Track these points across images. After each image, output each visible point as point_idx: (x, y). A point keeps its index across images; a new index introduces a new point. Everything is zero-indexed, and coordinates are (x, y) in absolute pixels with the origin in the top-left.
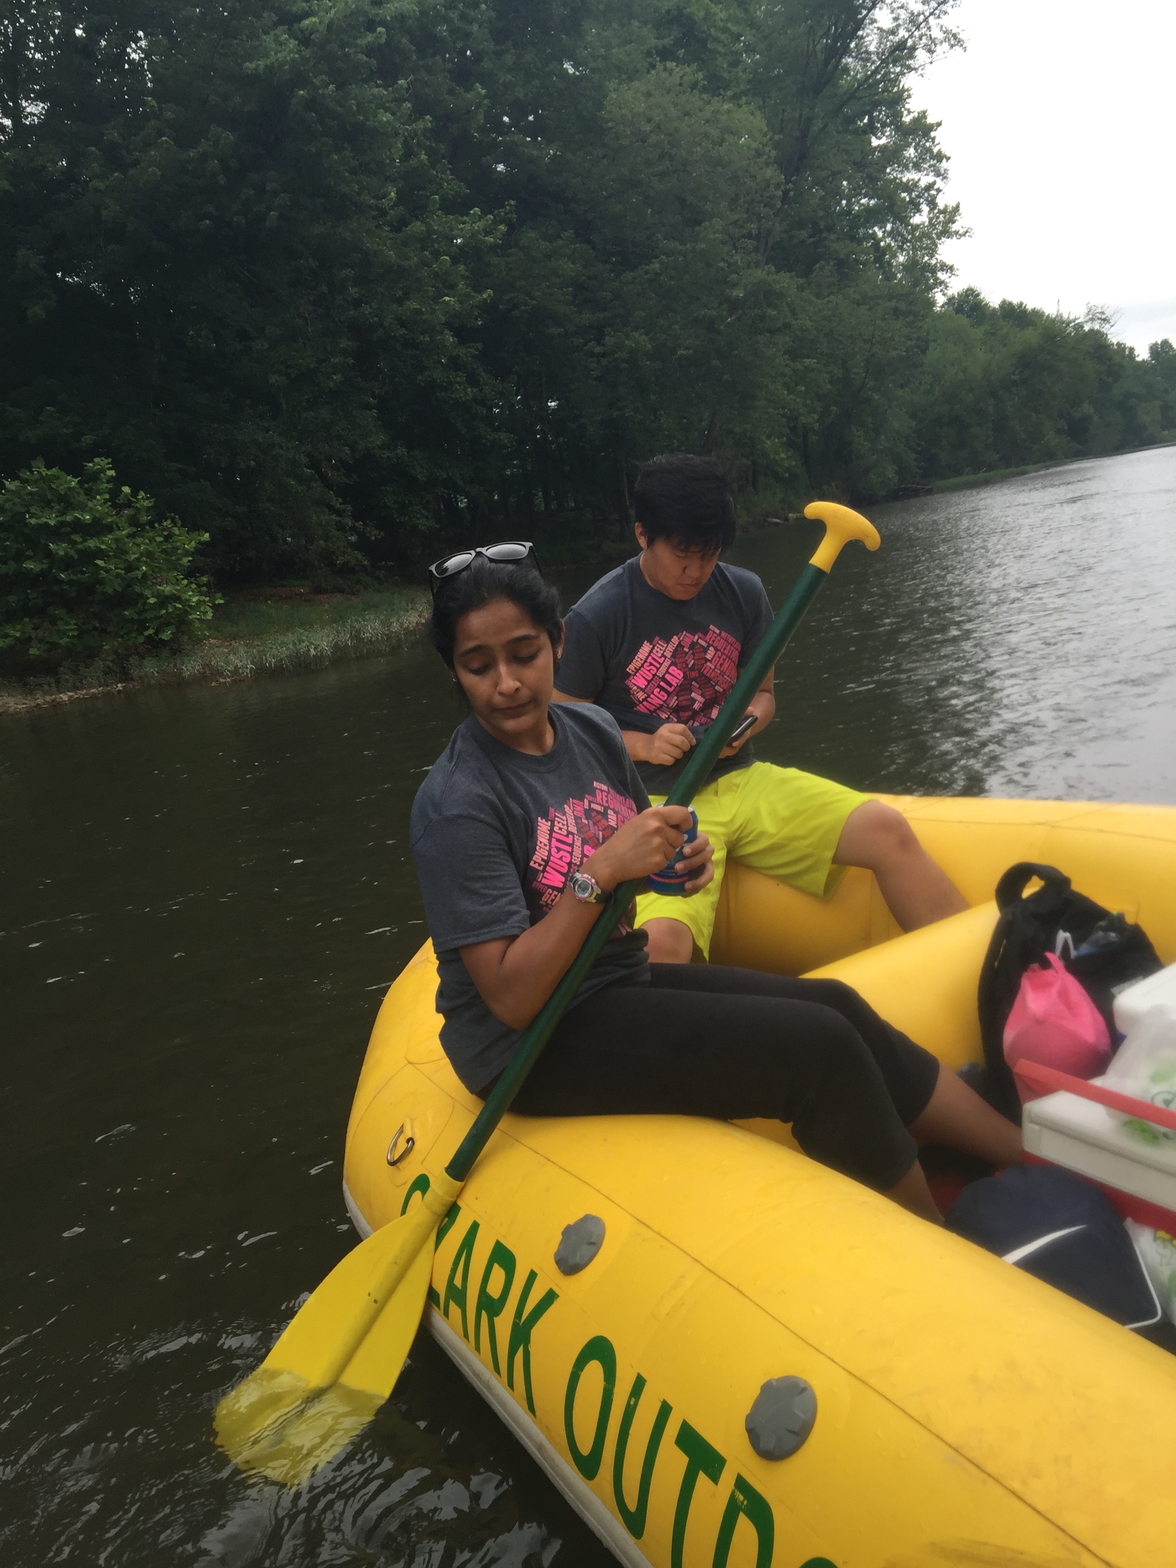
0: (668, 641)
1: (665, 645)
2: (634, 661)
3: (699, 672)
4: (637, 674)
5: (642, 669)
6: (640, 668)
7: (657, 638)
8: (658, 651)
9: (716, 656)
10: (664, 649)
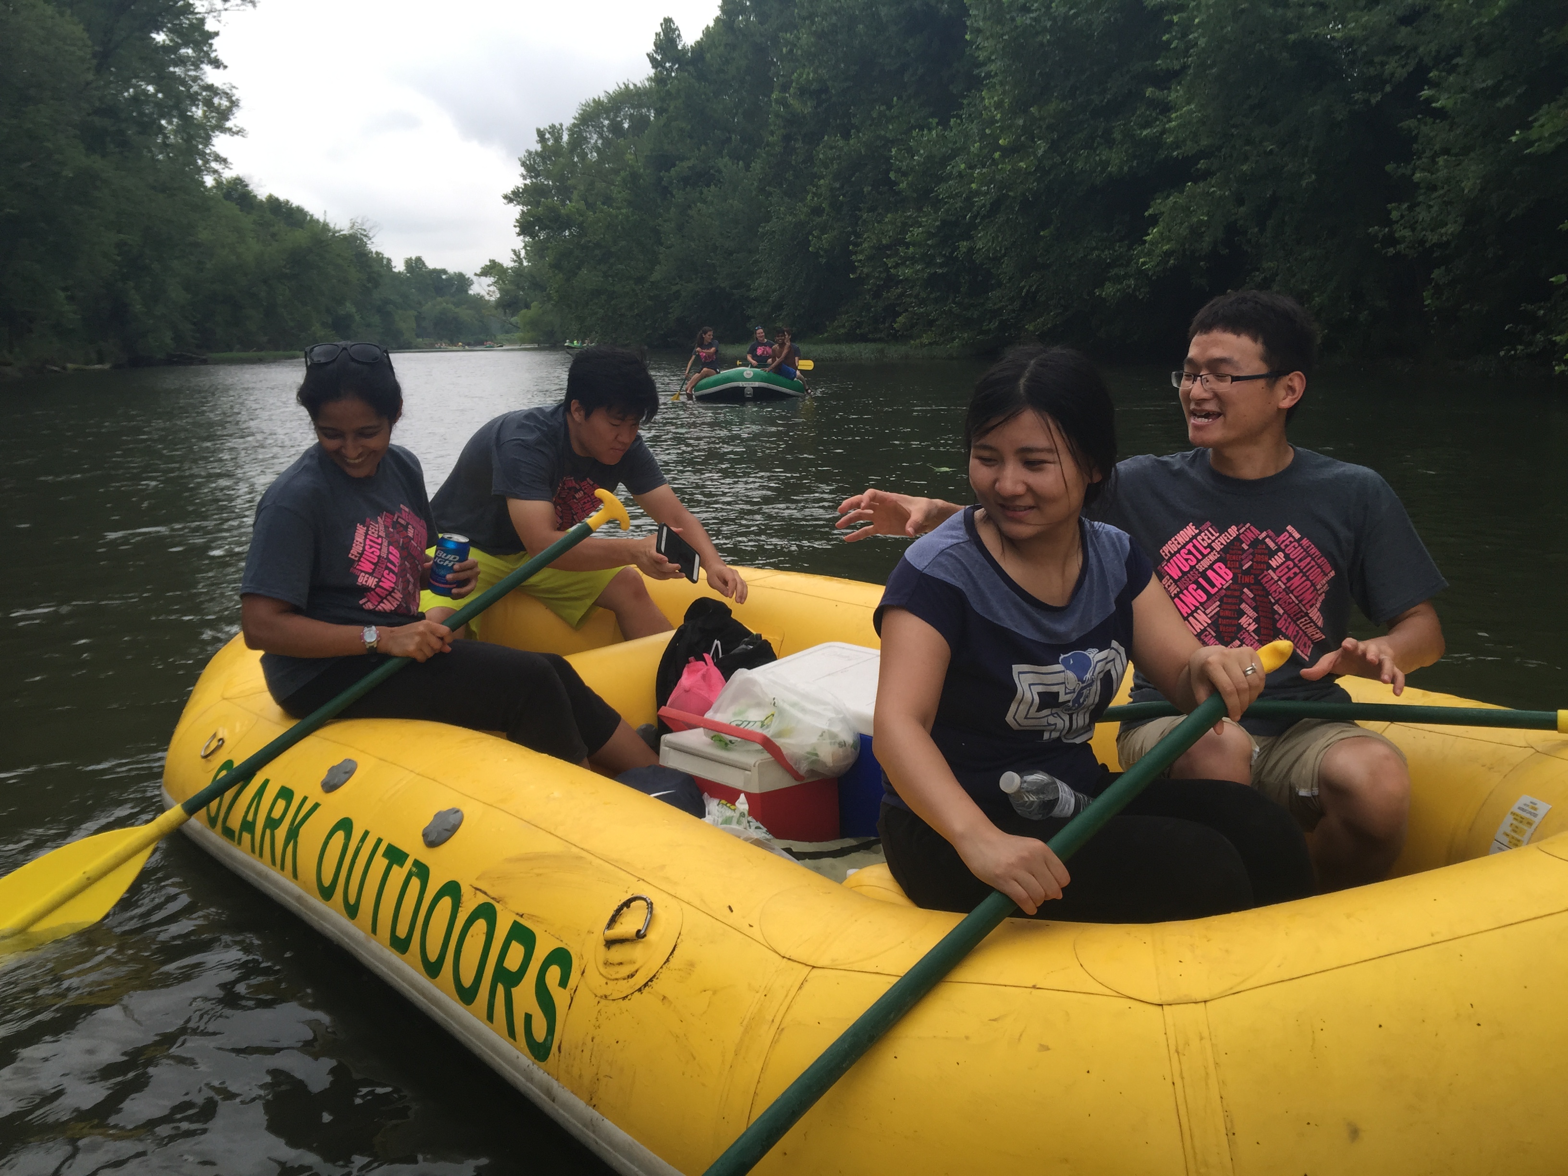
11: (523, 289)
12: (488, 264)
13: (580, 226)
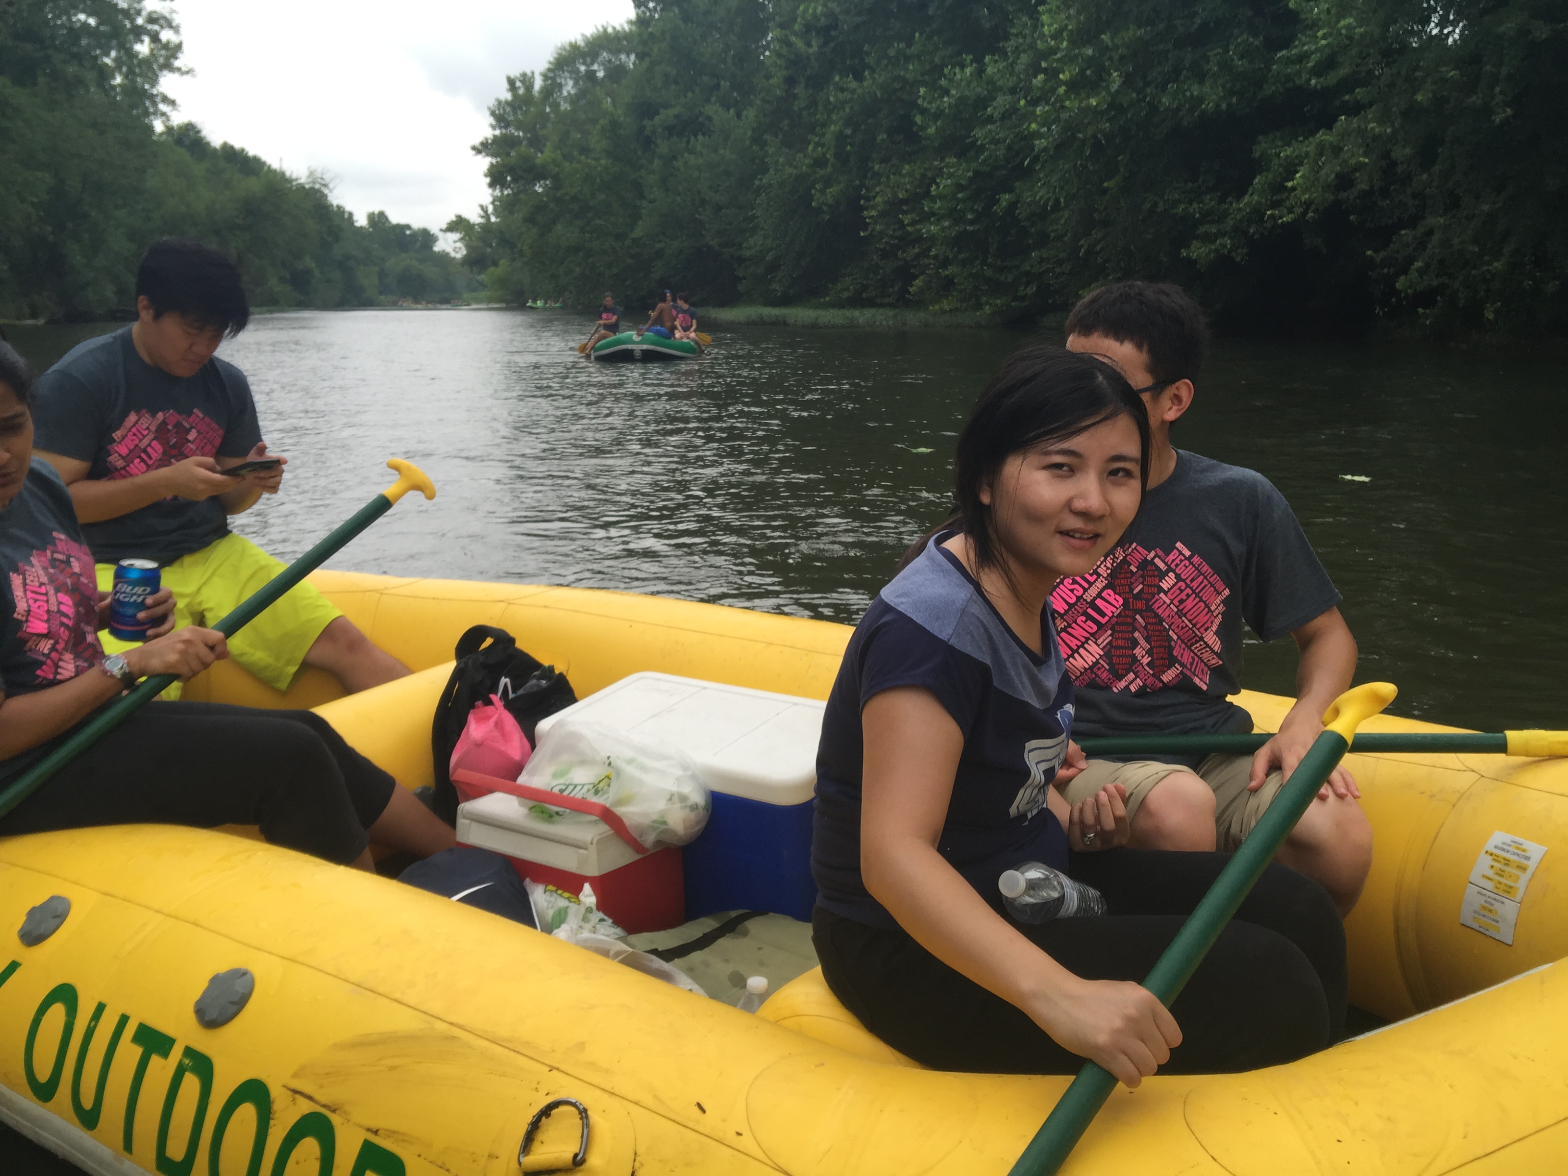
11: (491, 246)
12: (454, 219)
13: (556, 178)
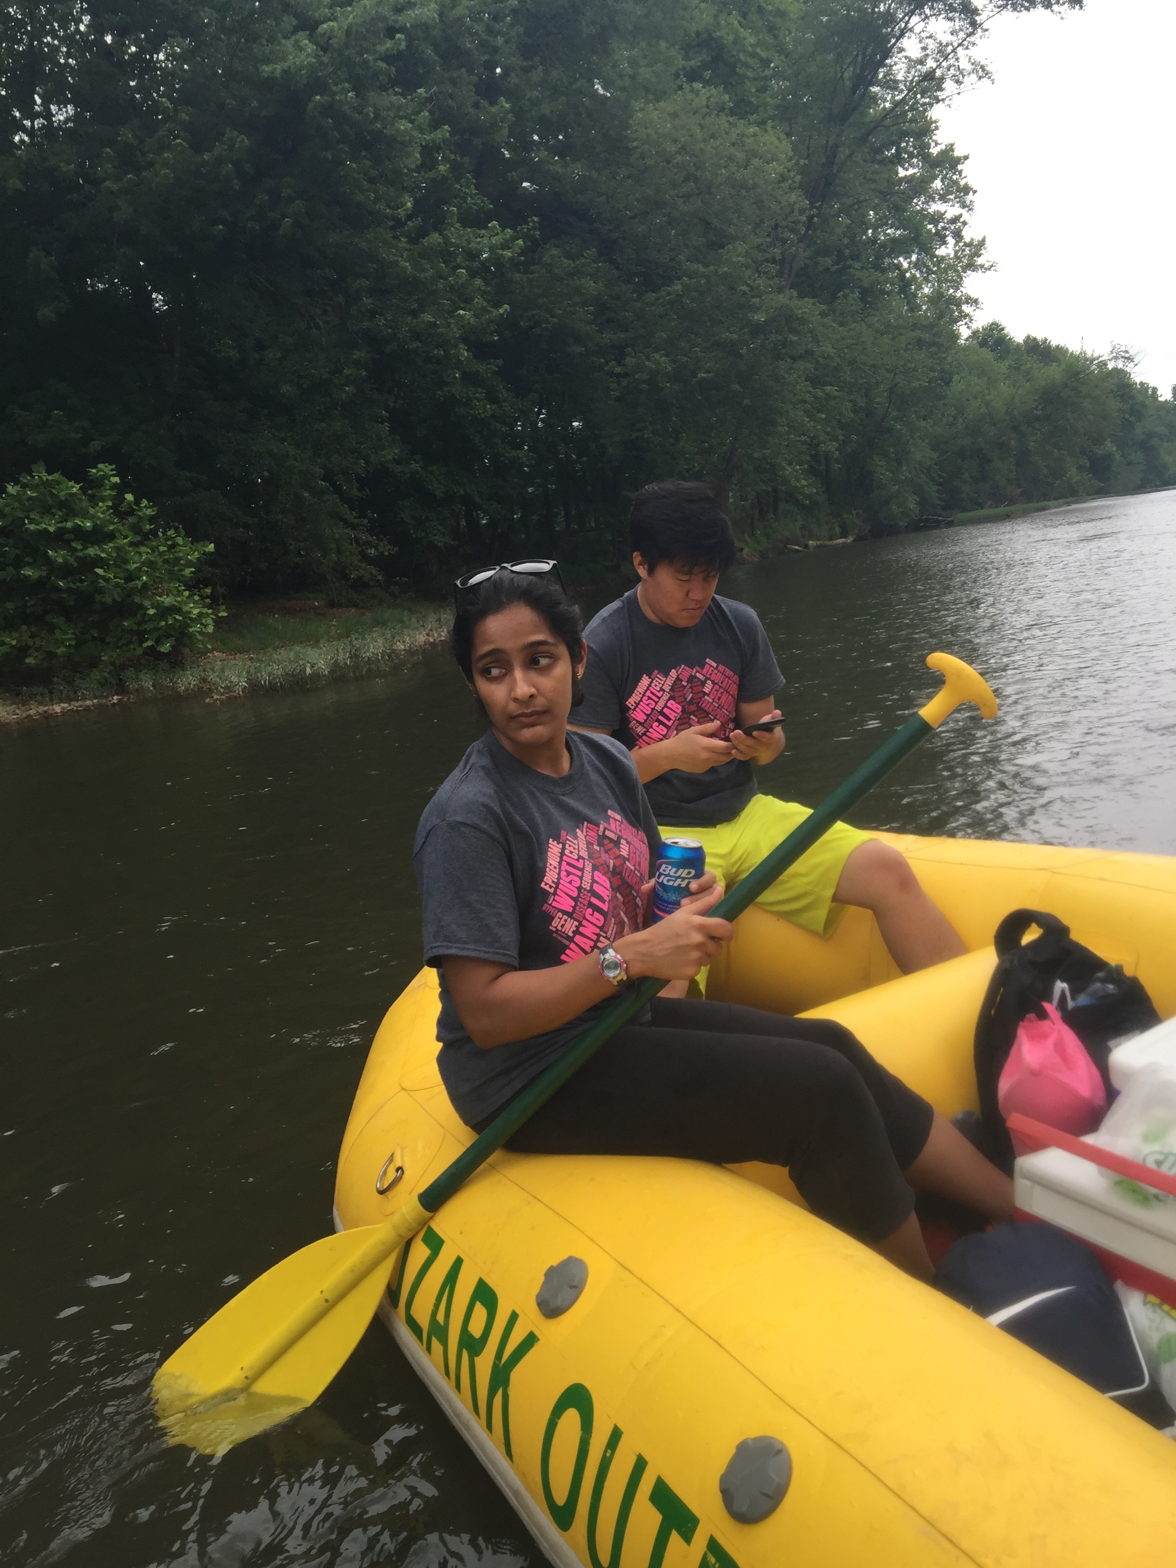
0: (666, 675)
1: (664, 679)
2: (634, 695)
3: (698, 706)
4: (637, 709)
5: (641, 703)
6: (640, 702)
7: (656, 672)
8: (656, 685)
9: (714, 689)
10: (662, 682)
